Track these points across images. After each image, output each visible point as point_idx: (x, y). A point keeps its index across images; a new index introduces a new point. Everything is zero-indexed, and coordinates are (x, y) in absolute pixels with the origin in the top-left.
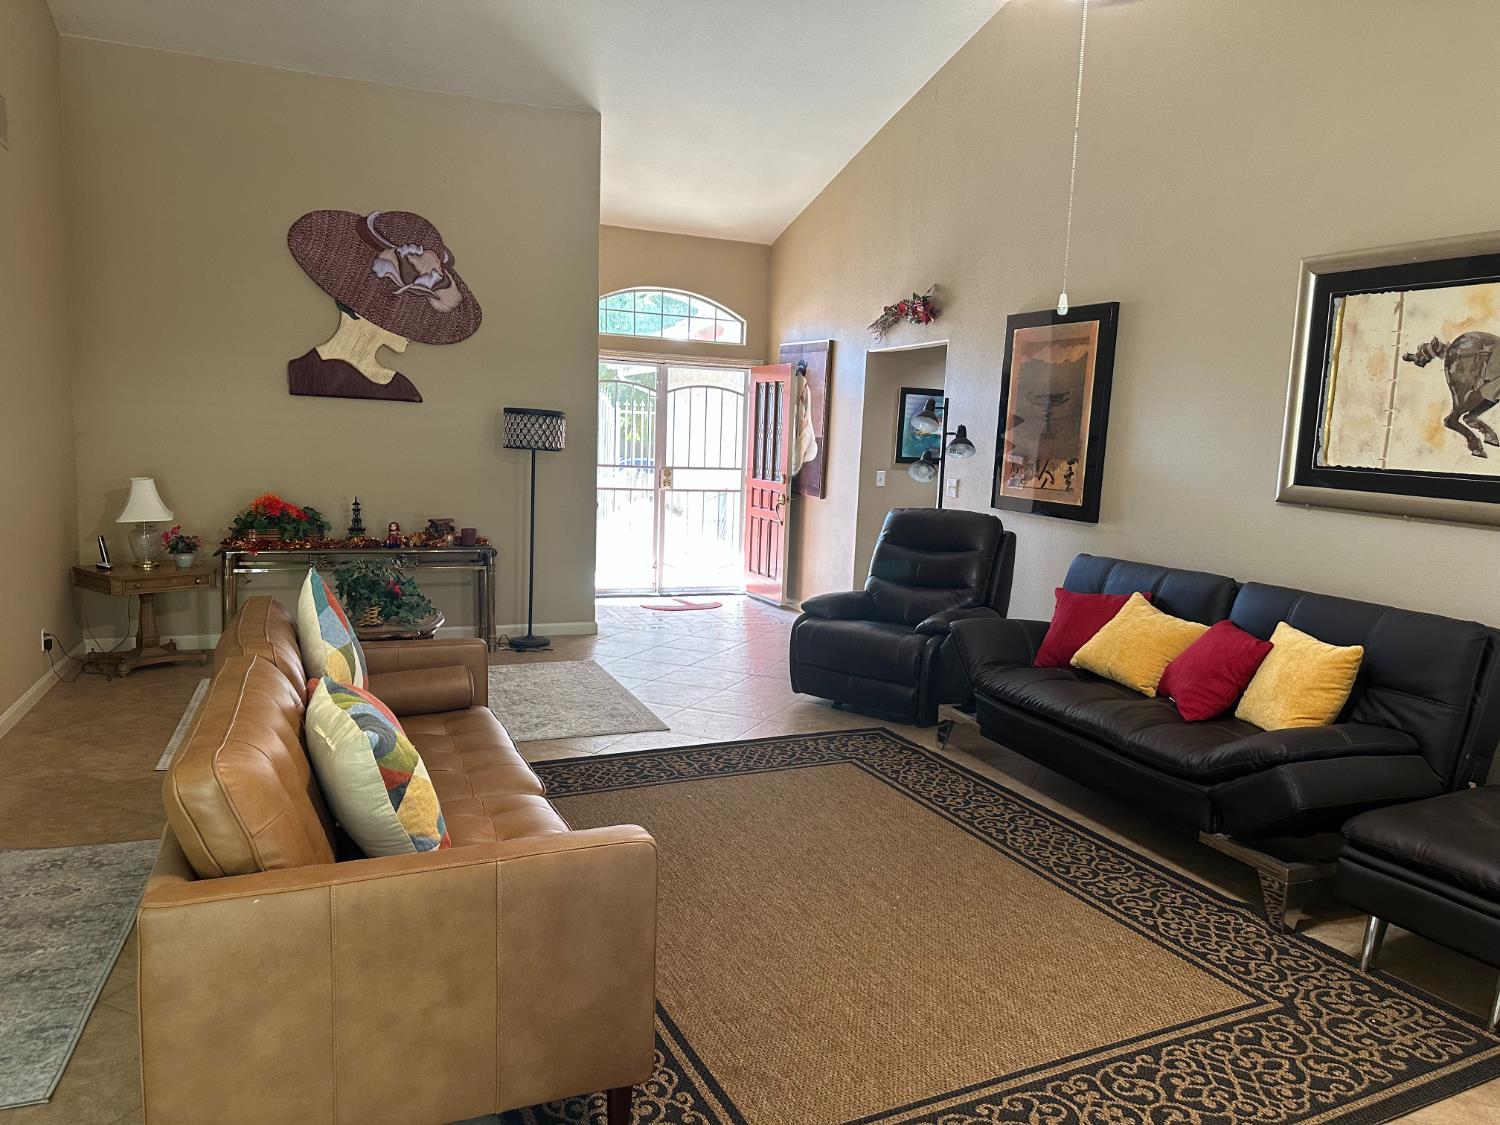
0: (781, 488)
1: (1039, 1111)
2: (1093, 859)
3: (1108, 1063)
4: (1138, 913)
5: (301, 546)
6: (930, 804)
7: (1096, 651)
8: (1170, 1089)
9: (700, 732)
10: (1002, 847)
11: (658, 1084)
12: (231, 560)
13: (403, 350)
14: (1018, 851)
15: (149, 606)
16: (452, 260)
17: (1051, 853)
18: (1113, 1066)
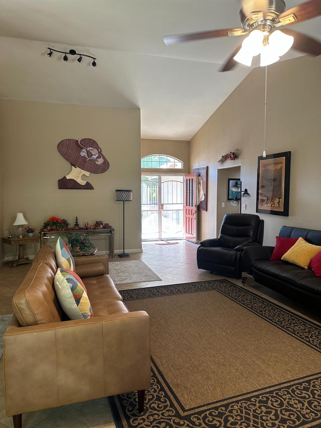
0: (194, 209)
1: (271, 401)
2: (290, 319)
3: (294, 385)
4: (304, 337)
5: (62, 230)
6: (239, 303)
7: (289, 255)
8: (314, 394)
9: (171, 281)
10: (261, 316)
11: (155, 389)
12: (43, 234)
13: (89, 175)
14: (266, 317)
15: (21, 248)
16: (101, 151)
17: (277, 318)
18: (295, 386)
